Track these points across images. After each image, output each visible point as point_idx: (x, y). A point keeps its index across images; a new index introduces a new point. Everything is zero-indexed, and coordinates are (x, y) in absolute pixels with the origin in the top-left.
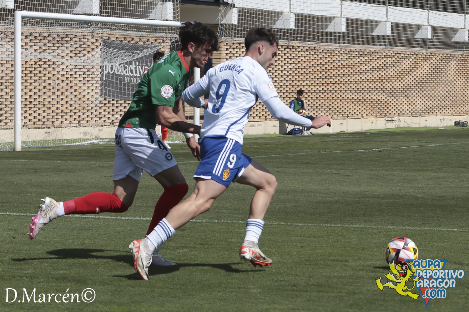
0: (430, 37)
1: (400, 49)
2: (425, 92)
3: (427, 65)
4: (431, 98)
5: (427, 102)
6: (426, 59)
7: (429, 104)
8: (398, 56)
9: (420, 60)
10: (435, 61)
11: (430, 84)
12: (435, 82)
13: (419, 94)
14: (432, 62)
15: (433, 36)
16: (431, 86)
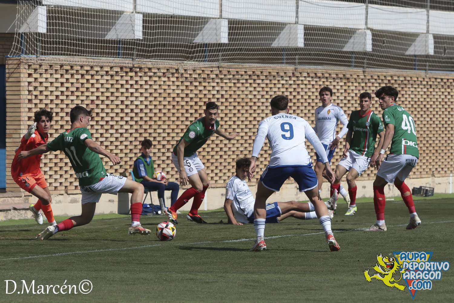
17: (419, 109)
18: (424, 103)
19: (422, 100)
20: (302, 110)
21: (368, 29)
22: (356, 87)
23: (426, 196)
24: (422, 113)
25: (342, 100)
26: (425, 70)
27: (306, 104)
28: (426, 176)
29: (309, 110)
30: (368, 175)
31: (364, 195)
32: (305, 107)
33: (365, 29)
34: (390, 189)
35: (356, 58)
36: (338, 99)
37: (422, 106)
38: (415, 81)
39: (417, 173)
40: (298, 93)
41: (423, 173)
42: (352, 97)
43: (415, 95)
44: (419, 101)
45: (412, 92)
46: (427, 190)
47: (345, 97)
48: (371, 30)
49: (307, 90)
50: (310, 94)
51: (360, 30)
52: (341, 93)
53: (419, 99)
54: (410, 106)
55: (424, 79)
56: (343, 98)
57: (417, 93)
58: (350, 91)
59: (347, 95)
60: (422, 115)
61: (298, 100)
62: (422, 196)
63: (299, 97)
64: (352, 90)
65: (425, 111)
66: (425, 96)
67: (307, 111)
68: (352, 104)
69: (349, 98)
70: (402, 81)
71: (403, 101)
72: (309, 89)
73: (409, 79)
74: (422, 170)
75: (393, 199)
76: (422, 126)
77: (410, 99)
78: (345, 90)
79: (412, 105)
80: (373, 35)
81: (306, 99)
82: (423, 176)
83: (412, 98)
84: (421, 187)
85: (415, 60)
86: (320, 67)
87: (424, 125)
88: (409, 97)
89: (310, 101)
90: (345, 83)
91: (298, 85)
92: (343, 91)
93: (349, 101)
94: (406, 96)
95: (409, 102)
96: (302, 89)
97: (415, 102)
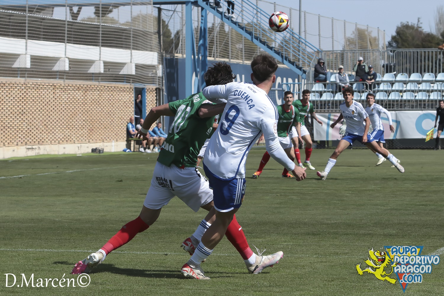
0: (67, 69)
1: (40, 81)
2: (63, 121)
3: (64, 96)
4: (69, 127)
5: (65, 130)
6: (64, 89)
7: (67, 132)
8: (37, 87)
9: (58, 91)
10: (73, 92)
11: (68, 113)
12: (73, 111)
13: (57, 123)
14: (69, 93)
15: (70, 67)
16: (69, 115)
17: (95, 104)
18: (98, 100)
19: (97, 98)
20: (29, 104)
21: (67, 57)
22: (60, 91)
23: (99, 153)
24: (97, 106)
25: (52, 98)
26: (99, 81)
27: (32, 100)
28: (99, 142)
29: (33, 104)
30: (67, 141)
31: (64, 153)
32: (31, 102)
33: (64, 58)
34: (79, 149)
35: (60, 75)
36: (50, 98)
37: (97, 102)
38: (93, 88)
39: (94, 140)
40: (27, 94)
41: (97, 140)
42: (58, 96)
43: (93, 95)
44: (95, 99)
45: (91, 94)
46: (100, 150)
47: (54, 96)
48: (69, 58)
49: (32, 92)
50: (34, 94)
51: (62, 58)
52: (51, 94)
53: (95, 98)
54: (90, 102)
55: (98, 86)
56: (52, 97)
57: (94, 94)
58: (56, 93)
59: (54, 95)
60: (97, 107)
61: (27, 98)
62: (97, 153)
63: (27, 96)
64: (58, 93)
65: (98, 105)
66: (99, 96)
67: (32, 105)
68: (58, 101)
69: (56, 97)
70: (86, 87)
71: (86, 99)
72: (33, 92)
73: (89, 86)
74: (96, 138)
75: (81, 155)
76: (97, 113)
77: (90, 98)
78: (54, 93)
79: (91, 101)
80: (70, 61)
81: (31, 98)
82: (98, 142)
83: (91, 97)
84: (96, 148)
85: (93, 77)
86: (40, 79)
87: (98, 112)
88: (90, 97)
89: (34, 98)
90: (53, 88)
91: (27, 89)
92: (52, 93)
93: (56, 98)
94: (88, 96)
95: (90, 99)
96: (29, 91)
97: (93, 99)
